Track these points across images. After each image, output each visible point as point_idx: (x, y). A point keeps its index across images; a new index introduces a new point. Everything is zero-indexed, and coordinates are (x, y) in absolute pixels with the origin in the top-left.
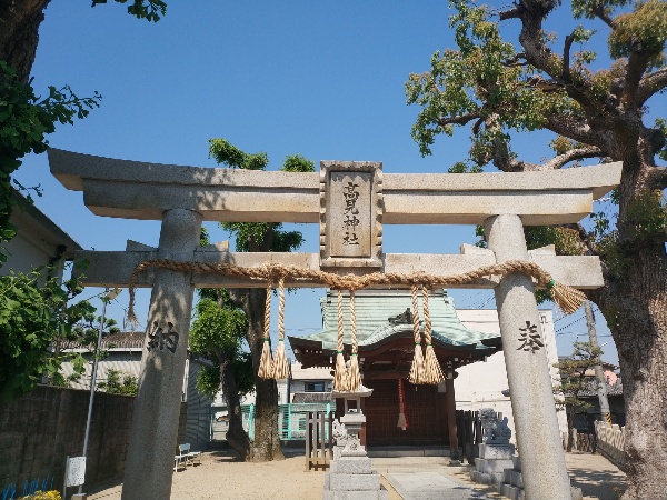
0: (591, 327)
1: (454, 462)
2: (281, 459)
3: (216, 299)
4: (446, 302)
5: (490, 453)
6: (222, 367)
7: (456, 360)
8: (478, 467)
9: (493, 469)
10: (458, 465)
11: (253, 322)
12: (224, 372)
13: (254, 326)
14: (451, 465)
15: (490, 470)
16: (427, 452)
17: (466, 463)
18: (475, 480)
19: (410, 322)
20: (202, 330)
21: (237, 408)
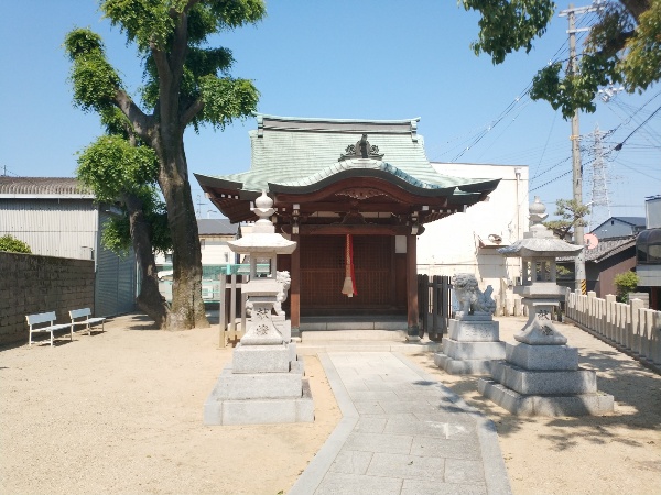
0: (577, 183)
1: (411, 338)
2: (204, 327)
3: (126, 137)
4: (415, 141)
5: (466, 333)
6: (131, 220)
7: (425, 208)
8: (447, 351)
9: (469, 354)
10: (416, 342)
11: (166, 164)
12: (135, 224)
13: (168, 170)
14: (408, 342)
15: (464, 356)
16: (377, 324)
17: (426, 339)
18: (442, 367)
19: (365, 156)
20: (89, 168)
21: (150, 267)
